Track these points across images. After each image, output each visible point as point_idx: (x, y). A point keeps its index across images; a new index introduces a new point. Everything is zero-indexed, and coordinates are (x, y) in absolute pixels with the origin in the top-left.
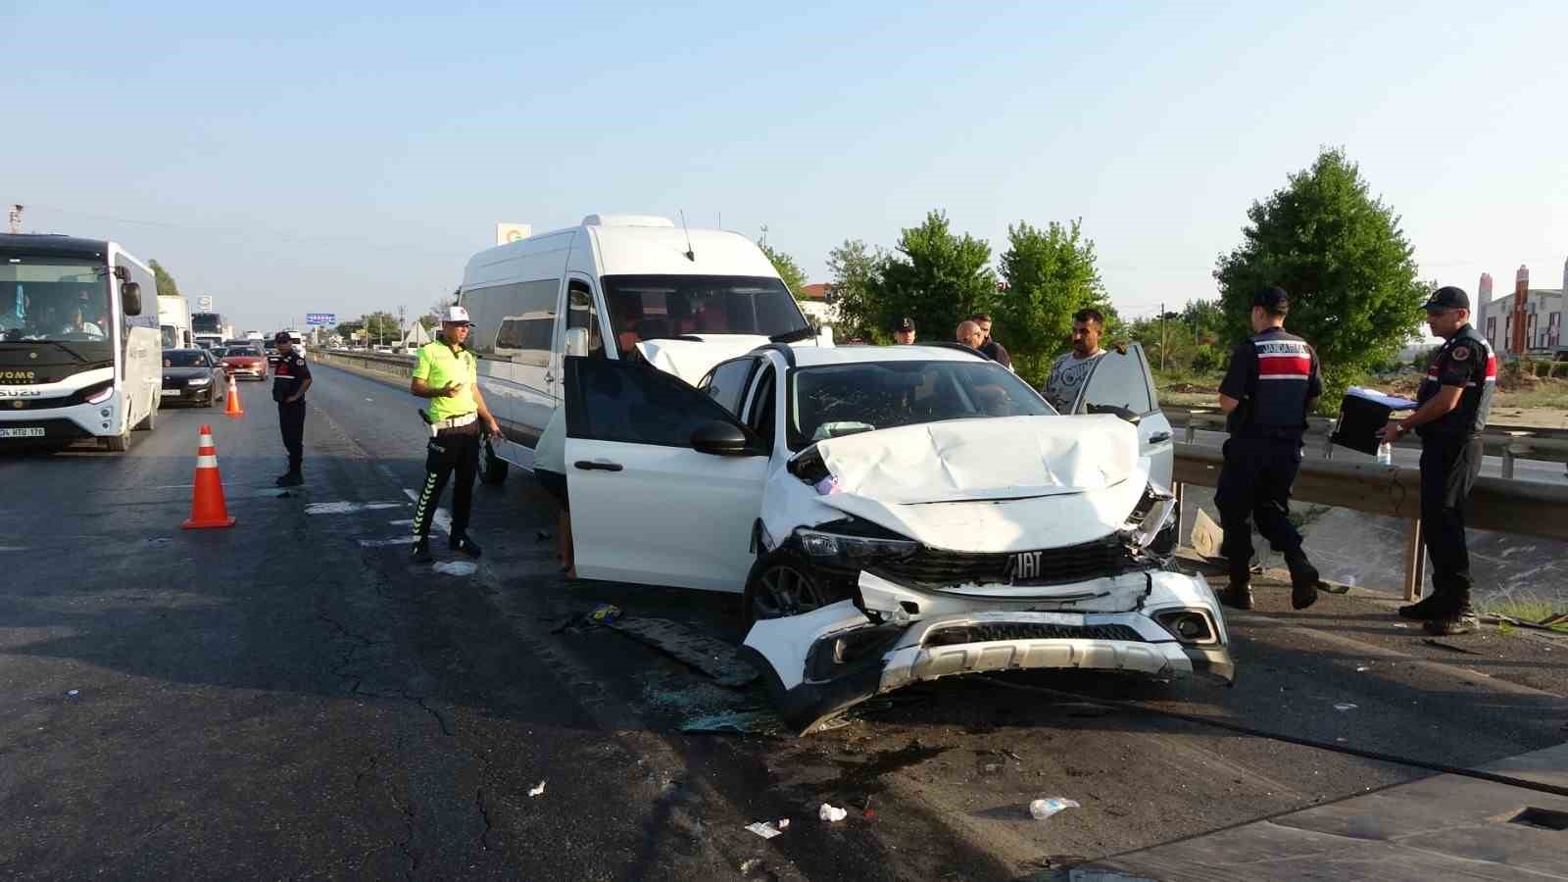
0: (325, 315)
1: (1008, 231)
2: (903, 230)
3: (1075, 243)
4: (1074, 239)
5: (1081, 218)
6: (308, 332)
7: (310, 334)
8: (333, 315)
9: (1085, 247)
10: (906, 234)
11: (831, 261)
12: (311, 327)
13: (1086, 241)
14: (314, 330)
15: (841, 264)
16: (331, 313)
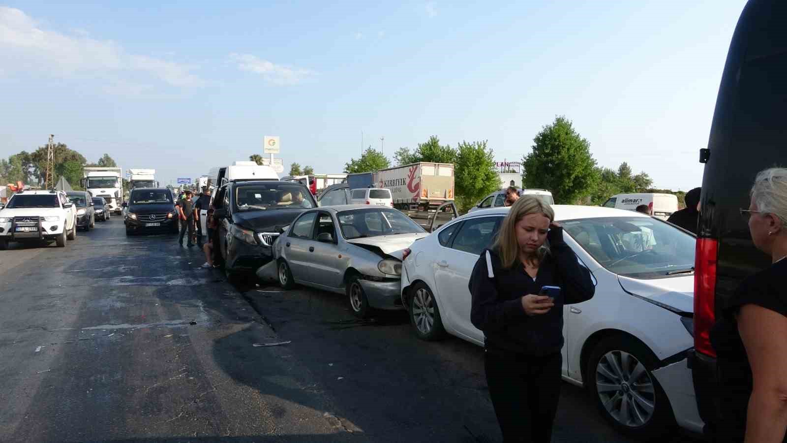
0: (186, 179)
1: (458, 145)
2: (418, 144)
3: (484, 150)
4: (484, 148)
5: (487, 140)
6: (179, 187)
7: (180, 188)
8: (190, 179)
9: (489, 152)
10: (420, 146)
11: (395, 156)
12: (180, 185)
13: (490, 149)
14: (181, 186)
15: (399, 158)
16: (189, 178)
